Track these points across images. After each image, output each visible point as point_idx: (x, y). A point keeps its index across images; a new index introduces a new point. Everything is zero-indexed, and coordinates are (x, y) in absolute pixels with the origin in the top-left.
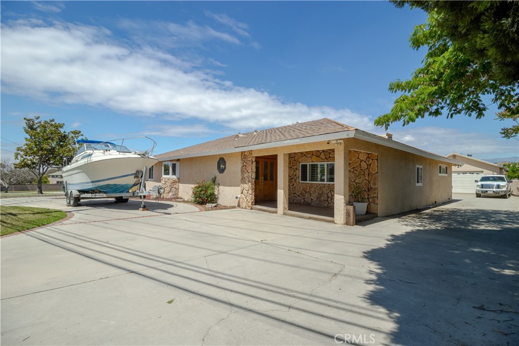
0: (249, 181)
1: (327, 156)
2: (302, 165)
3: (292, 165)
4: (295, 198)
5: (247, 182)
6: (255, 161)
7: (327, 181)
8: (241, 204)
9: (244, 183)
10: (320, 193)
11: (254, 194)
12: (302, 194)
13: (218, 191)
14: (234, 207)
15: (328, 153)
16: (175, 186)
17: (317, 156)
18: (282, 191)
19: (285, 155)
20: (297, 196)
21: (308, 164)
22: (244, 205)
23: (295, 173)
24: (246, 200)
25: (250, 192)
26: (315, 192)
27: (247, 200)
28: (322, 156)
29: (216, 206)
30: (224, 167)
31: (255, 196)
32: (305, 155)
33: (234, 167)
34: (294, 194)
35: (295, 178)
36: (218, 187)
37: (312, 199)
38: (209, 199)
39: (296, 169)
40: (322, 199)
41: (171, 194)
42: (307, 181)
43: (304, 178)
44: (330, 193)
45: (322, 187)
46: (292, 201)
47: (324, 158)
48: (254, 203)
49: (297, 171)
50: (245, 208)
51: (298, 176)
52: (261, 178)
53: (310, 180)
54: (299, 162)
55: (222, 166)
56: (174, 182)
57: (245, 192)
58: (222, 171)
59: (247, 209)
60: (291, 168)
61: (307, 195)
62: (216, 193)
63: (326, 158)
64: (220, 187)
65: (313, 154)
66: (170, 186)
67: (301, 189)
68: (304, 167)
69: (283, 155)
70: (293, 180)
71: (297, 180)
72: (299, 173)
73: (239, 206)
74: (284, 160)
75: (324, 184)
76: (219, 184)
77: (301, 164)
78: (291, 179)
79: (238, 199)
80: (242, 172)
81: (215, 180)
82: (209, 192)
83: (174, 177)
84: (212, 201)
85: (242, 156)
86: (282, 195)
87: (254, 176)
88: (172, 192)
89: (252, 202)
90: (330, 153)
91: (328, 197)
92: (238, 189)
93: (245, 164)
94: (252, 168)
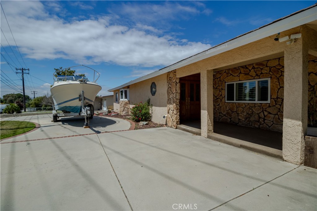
0: (174, 102)
1: (259, 73)
2: (228, 85)
3: (217, 85)
4: (220, 117)
5: (172, 103)
6: (179, 82)
7: (259, 100)
8: (168, 123)
9: (170, 103)
10: (250, 113)
11: (178, 114)
12: (228, 113)
13: (152, 110)
14: (162, 126)
15: (260, 69)
16: (126, 107)
17: (246, 74)
18: (206, 111)
19: (208, 71)
20: (222, 115)
21: (235, 83)
22: (170, 124)
23: (220, 93)
24: (171, 119)
25: (175, 112)
26: (243, 112)
27: (173, 120)
28: (253, 73)
29: (147, 124)
30: (155, 90)
31: (180, 116)
32: (231, 74)
33: (162, 89)
34: (220, 113)
35: (221, 98)
36: (151, 108)
37: (239, 119)
38: (144, 117)
39: (222, 89)
40: (252, 119)
41: (124, 112)
42: (234, 100)
43: (230, 97)
44: (262, 113)
45: (252, 107)
46: (218, 120)
47: (254, 74)
48: (179, 123)
49: (223, 92)
50: (171, 127)
51: (223, 96)
52: (188, 100)
53: (237, 99)
54: (225, 82)
55: (154, 90)
56: (126, 104)
57: (171, 112)
58: (153, 93)
59: (172, 127)
60: (216, 88)
61: (234, 115)
62: (150, 112)
63: (257, 75)
64: (153, 107)
65: (241, 73)
66: (124, 106)
67: (228, 109)
68: (231, 87)
69: (206, 72)
70: (219, 100)
71: (223, 100)
72: (225, 93)
73: (166, 124)
74: (208, 78)
75: (255, 103)
76: (152, 105)
77: (226, 84)
78: (216, 100)
79: (166, 118)
80: (168, 93)
81: (149, 102)
82: (144, 111)
83: (126, 100)
84: (145, 120)
85: (167, 79)
86: (205, 116)
87: (178, 97)
88: (125, 111)
89: (177, 122)
90: (262, 69)
91: (260, 118)
92: (165, 109)
93: (170, 86)
94: (177, 89)
